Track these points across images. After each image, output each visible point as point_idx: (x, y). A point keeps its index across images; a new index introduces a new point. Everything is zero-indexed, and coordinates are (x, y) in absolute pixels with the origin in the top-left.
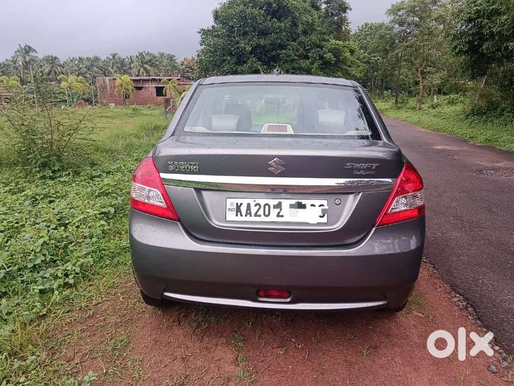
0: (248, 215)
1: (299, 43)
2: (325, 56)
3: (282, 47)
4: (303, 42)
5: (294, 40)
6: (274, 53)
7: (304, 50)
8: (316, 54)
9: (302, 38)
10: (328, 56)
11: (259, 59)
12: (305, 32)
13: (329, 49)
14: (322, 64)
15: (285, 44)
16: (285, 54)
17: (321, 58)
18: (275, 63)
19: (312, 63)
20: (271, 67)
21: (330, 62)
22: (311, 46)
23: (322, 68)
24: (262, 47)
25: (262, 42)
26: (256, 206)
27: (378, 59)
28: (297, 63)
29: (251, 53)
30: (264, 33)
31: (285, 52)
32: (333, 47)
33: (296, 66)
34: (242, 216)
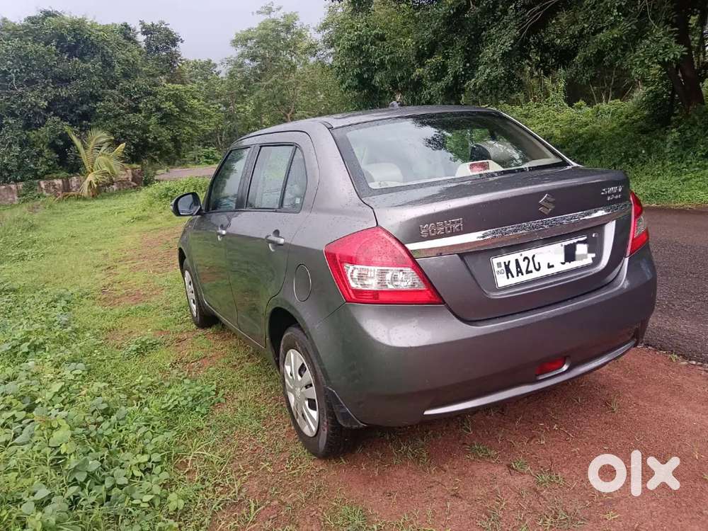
0: (520, 274)
1: (122, 91)
2: (162, 106)
3: (96, 98)
4: (127, 89)
5: (113, 87)
6: (85, 107)
7: (130, 99)
8: (151, 105)
9: (124, 83)
10: (167, 105)
11: (64, 118)
12: (126, 75)
13: (166, 97)
14: (161, 119)
15: (100, 93)
16: (104, 107)
17: (159, 109)
18: (90, 121)
19: (148, 118)
20: (84, 128)
21: (172, 115)
22: (140, 94)
23: (161, 123)
24: (63, 100)
25: (64, 93)
26: (524, 261)
27: (220, 107)
28: (124, 119)
29: (48, 110)
30: (62, 80)
31: (102, 104)
32: (172, 93)
33: (124, 123)
34: (513, 277)
